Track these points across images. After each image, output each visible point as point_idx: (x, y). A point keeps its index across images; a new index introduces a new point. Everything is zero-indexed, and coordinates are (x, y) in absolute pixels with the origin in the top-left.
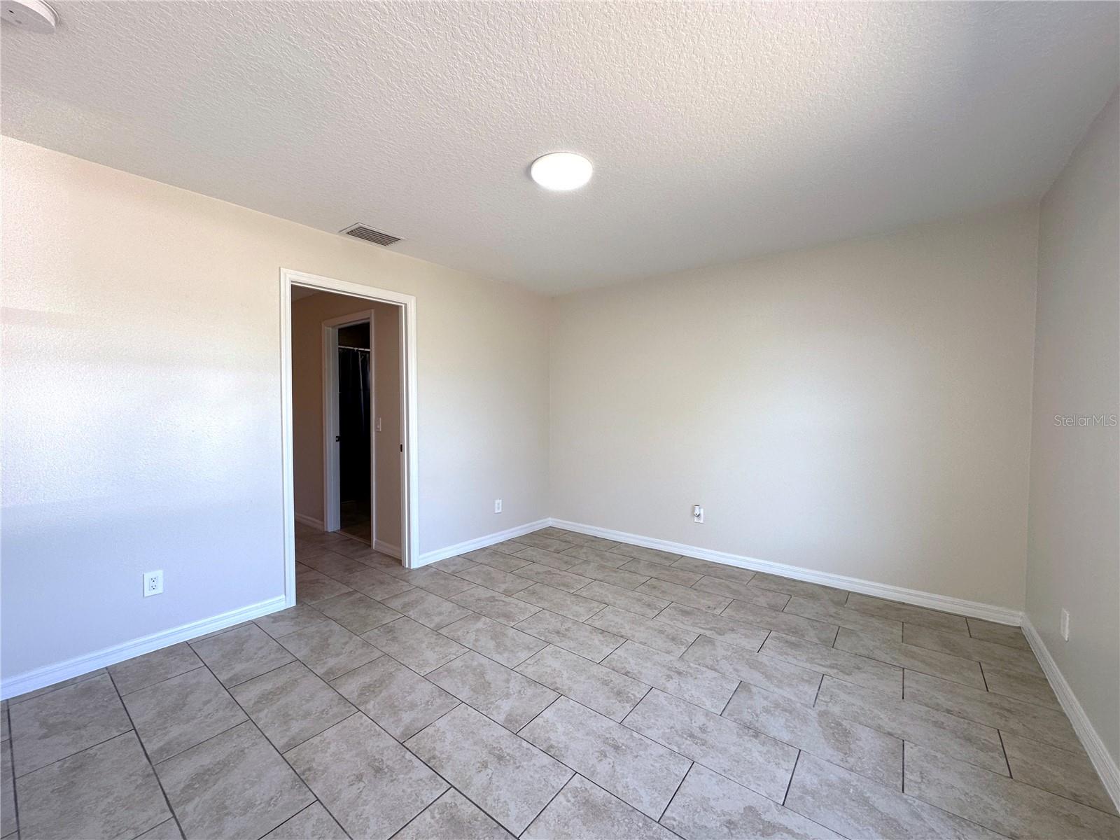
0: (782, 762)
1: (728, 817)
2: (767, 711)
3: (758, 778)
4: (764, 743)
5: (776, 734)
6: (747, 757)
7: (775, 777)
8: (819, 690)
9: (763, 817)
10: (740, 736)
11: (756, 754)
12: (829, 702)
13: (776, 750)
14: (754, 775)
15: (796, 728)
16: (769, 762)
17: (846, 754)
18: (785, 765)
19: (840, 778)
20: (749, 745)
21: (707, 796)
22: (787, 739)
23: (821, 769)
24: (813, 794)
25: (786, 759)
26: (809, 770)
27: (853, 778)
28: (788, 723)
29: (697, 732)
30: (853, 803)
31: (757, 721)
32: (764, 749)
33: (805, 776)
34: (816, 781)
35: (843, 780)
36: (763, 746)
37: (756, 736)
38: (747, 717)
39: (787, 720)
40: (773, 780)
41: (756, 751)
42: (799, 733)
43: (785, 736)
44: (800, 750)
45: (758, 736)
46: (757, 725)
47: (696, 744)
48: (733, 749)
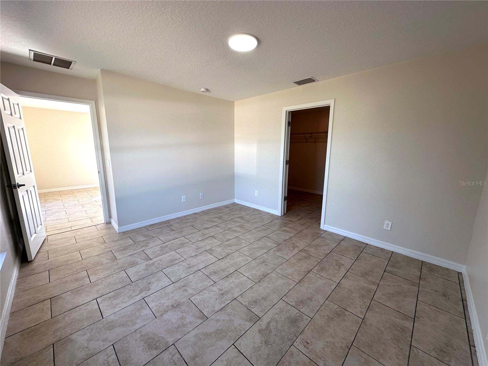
0: (157, 308)
1: (151, 284)
2: (183, 318)
3: (156, 297)
4: (168, 307)
5: (169, 313)
6: (165, 298)
7: (153, 302)
8: (184, 359)
9: (145, 291)
10: (176, 300)
11: (165, 301)
12: (172, 357)
13: (162, 309)
14: (158, 296)
15: (167, 324)
16: (159, 304)
17: (142, 336)
18: (155, 308)
19: (137, 323)
20: (170, 301)
21: (161, 282)
22: (164, 316)
23: (144, 320)
24: (139, 310)
25: (157, 310)
26: (147, 315)
27: (133, 329)
28: (171, 322)
29: (186, 288)
30: (127, 320)
31: (179, 311)
32: (165, 305)
33: (147, 311)
34: (142, 314)
35: (135, 324)
36: (167, 306)
37: (172, 306)
38: (183, 308)
39: (173, 323)
40: (153, 301)
41: (167, 302)
42: (163, 324)
43: (166, 317)
44: (156, 318)
45: (172, 307)
46: (177, 309)
47: (180, 286)
48: (171, 295)
